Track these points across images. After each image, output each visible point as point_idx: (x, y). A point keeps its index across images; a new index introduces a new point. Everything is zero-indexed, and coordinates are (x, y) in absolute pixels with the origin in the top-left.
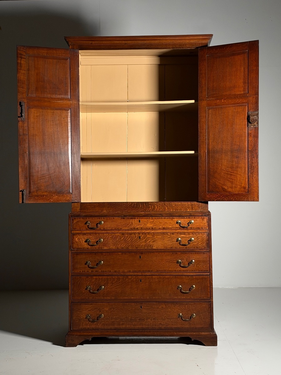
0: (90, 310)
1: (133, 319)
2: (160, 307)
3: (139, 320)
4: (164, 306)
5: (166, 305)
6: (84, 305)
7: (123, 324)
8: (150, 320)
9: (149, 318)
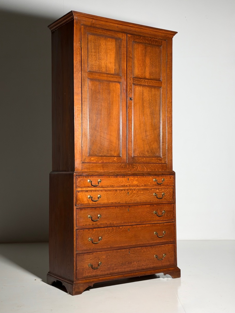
0: (92, 259)
1: (123, 264)
2: (142, 251)
3: (128, 263)
4: (145, 250)
5: (146, 249)
6: (87, 256)
7: (116, 269)
8: (135, 263)
9: (135, 261)
